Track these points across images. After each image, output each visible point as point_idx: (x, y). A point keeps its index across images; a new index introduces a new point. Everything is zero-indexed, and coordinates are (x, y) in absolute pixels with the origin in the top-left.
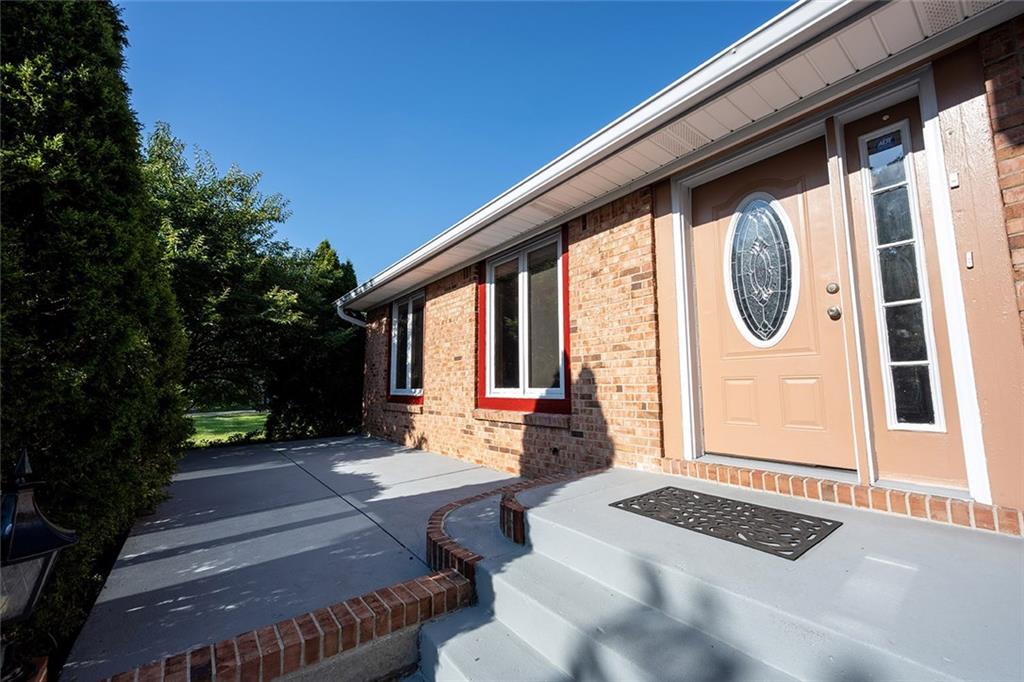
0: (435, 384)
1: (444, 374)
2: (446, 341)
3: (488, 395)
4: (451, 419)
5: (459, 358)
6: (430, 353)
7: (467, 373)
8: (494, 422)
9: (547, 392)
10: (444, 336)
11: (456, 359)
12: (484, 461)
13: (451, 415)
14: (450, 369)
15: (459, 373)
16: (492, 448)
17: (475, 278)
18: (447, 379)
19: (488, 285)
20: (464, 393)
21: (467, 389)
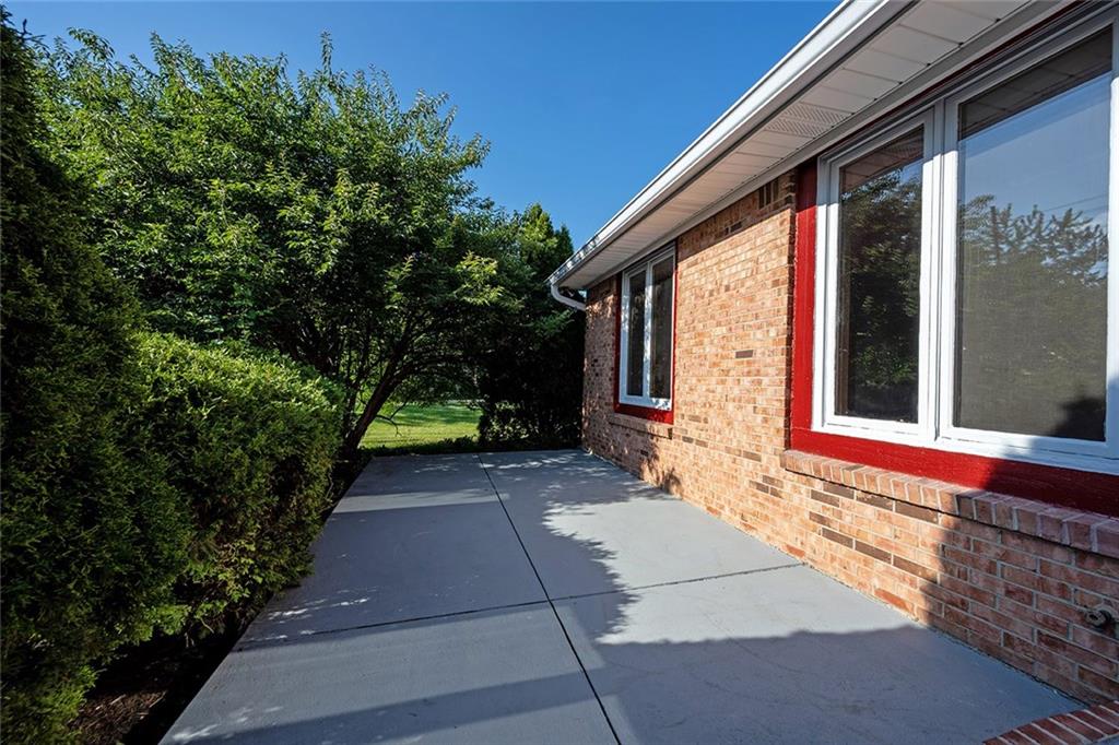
0: (695, 397)
1: (714, 380)
2: (719, 324)
3: (816, 427)
4: (727, 458)
5: (748, 354)
6: (684, 345)
7: (766, 381)
8: (842, 488)
9: (1036, 446)
10: (713, 317)
11: (740, 355)
12: (808, 552)
13: (728, 450)
14: (726, 372)
15: (746, 381)
16: (831, 535)
17: (788, 200)
18: (719, 388)
19: (821, 210)
20: (759, 418)
21: (765, 411)
